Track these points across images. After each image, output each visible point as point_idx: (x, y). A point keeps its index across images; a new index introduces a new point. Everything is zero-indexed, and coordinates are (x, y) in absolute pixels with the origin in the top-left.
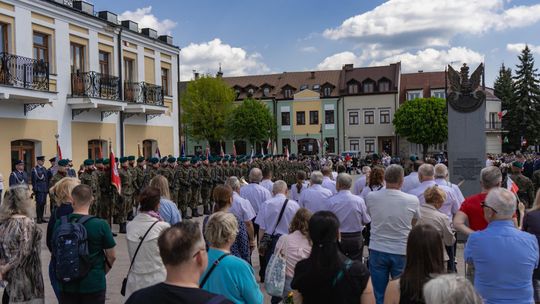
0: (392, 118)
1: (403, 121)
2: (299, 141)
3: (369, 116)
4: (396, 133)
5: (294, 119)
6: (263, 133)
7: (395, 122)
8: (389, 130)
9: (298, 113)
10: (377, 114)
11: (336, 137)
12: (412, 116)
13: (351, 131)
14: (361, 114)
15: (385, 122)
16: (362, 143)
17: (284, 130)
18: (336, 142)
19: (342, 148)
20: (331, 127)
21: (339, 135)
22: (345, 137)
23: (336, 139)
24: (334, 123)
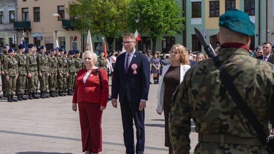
5: (206, 10)
9: (211, 2)
21: (261, 30)
22: (267, 32)
23: (257, 35)
24: (254, 15)
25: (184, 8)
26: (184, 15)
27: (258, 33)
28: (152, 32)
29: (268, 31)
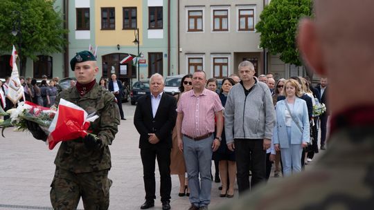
0: (257, 20)
1: (271, 26)
2: (104, 57)
3: (221, 18)
4: (262, 45)
5: (96, 19)
6: (37, 40)
7: (260, 27)
8: (252, 42)
9: (104, 10)
10: (233, 14)
11: (165, 52)
12: (288, 18)
13: (191, 42)
14: (208, 15)
15: (247, 29)
16: (208, 63)
17: (80, 39)
18: (165, 60)
19: (174, 70)
20: (158, 34)
21: (171, 49)
22: (179, 52)
23: (166, 55)
24: (162, 28)
25: (66, 17)
26: (66, 26)
27: (167, 53)
28: (22, 49)
29: (181, 50)
